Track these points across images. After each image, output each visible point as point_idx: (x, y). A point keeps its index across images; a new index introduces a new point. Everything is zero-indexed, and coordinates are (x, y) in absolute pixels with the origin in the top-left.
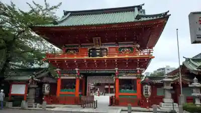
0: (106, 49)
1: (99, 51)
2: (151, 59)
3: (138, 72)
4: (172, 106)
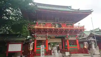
1: (57, 25)
3: (78, 36)
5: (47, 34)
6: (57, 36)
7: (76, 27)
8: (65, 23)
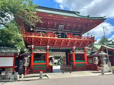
0: (65, 34)
3: (86, 49)
5: (48, 46)
6: (61, 49)
7: (84, 38)
8: (71, 32)
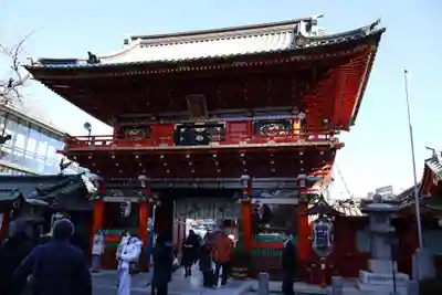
1: (202, 130)
2: (334, 150)
3: (303, 185)
4: (391, 282)
5: (141, 177)
